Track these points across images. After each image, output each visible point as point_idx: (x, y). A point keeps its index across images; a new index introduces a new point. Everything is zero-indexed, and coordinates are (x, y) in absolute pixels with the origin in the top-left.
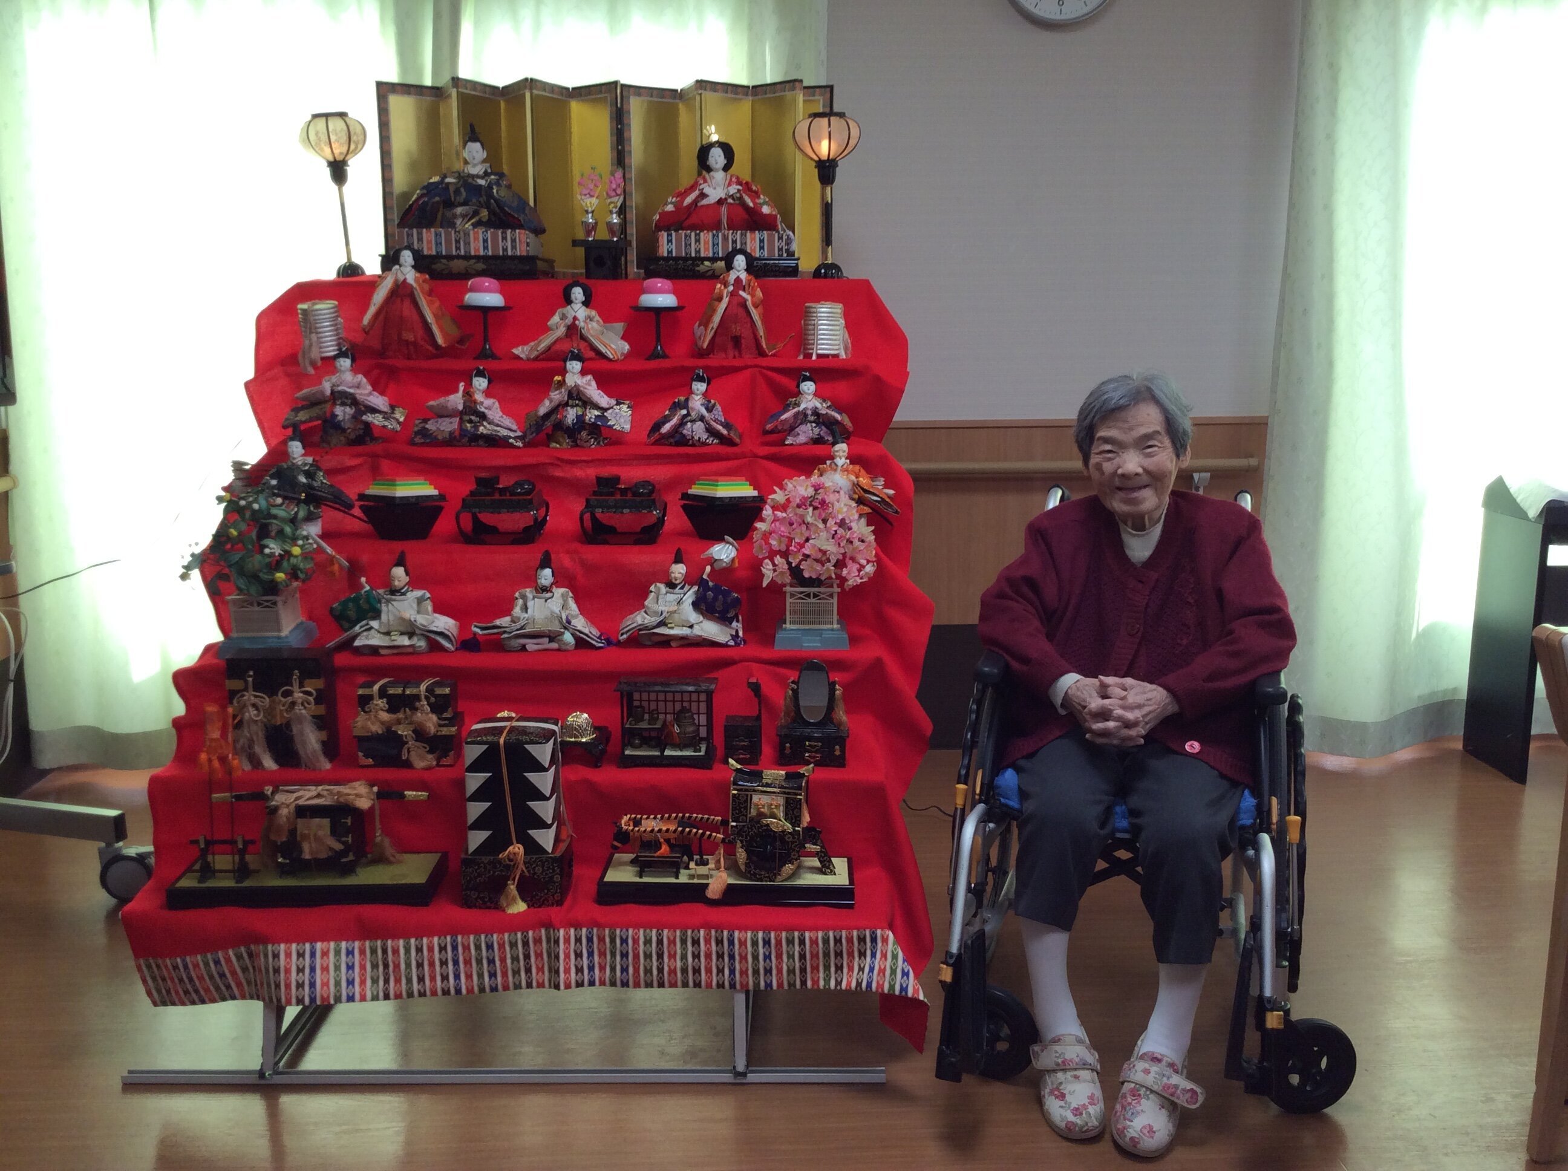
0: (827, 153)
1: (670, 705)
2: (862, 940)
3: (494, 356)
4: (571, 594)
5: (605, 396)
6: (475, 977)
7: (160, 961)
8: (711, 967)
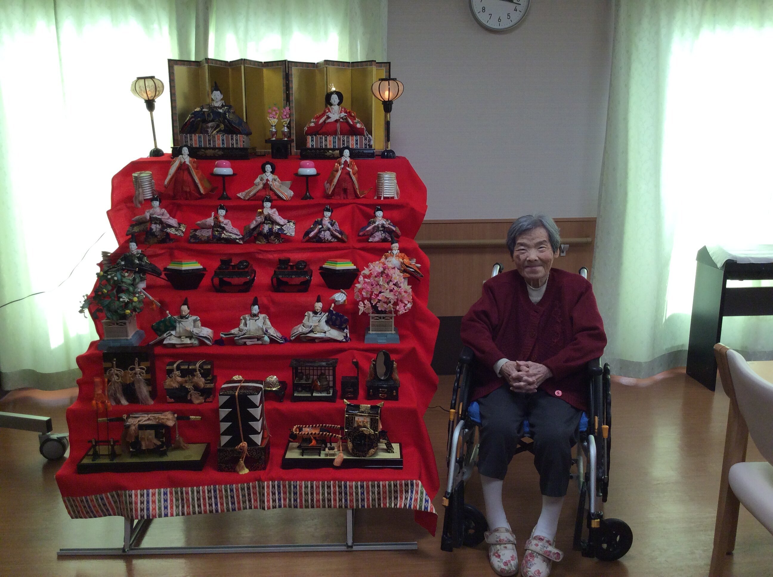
0: (388, 98)
1: (315, 372)
2: (407, 485)
3: (228, 198)
4: (267, 317)
5: (282, 219)
6: (225, 505)
7: (74, 498)
8: (336, 498)
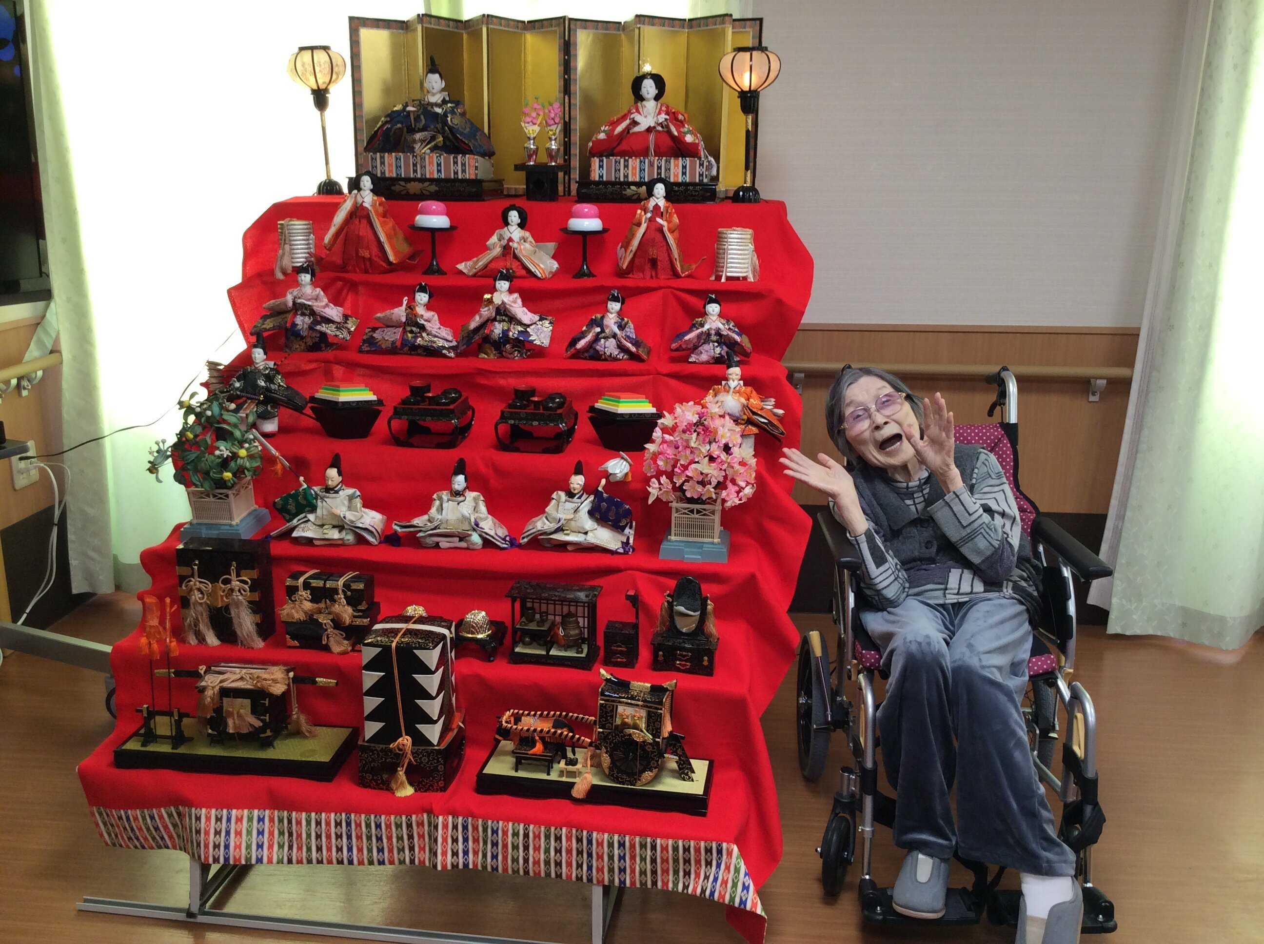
2: (709, 851)
3: (438, 272)
4: (482, 498)
6: (365, 851)
7: (109, 812)
8: (571, 861)
